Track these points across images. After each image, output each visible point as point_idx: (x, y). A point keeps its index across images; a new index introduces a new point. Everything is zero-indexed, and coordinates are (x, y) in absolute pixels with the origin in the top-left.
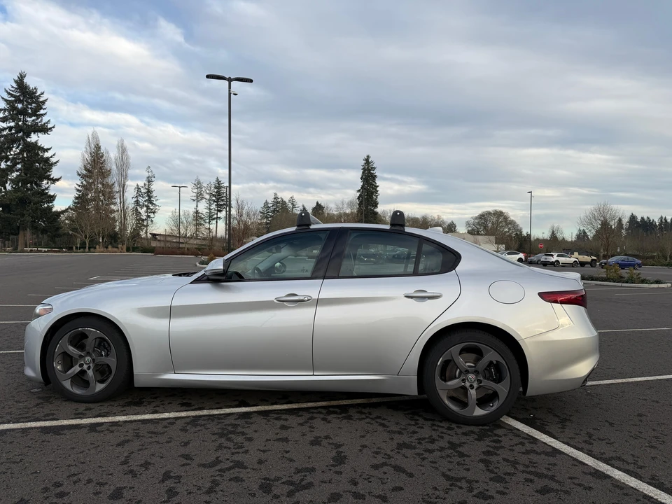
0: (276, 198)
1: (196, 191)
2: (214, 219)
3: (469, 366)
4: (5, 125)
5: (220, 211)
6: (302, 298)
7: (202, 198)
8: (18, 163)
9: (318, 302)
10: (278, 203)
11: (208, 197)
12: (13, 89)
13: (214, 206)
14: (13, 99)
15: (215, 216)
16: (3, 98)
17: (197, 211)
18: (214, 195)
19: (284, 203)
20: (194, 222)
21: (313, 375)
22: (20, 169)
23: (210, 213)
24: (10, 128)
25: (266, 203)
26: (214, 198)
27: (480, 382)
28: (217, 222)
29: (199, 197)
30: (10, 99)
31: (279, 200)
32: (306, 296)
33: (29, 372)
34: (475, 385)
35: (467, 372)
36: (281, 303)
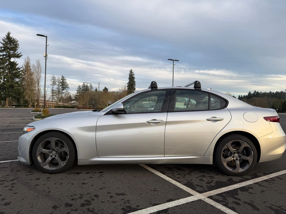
0: (84, 84)
1: (52, 81)
2: (61, 93)
3: (235, 150)
4: (1, 54)
5: (63, 90)
6: (159, 121)
7: (55, 84)
8: (6, 70)
9: (166, 123)
10: (85, 86)
11: (58, 83)
12: (5, 39)
13: (61, 87)
14: (5, 43)
15: (61, 92)
16: (1, 43)
17: (53, 90)
18: (61, 83)
19: (87, 86)
20: (52, 95)
21: (164, 157)
22: (7, 72)
23: (59, 90)
24: (3, 55)
25: (79, 86)
26: (61, 84)
27: (240, 157)
28: (62, 94)
29: (54, 83)
30: (4, 43)
31: (85, 85)
32: (161, 120)
33: (22, 160)
34: (238, 158)
35: (234, 153)
36: (149, 124)
